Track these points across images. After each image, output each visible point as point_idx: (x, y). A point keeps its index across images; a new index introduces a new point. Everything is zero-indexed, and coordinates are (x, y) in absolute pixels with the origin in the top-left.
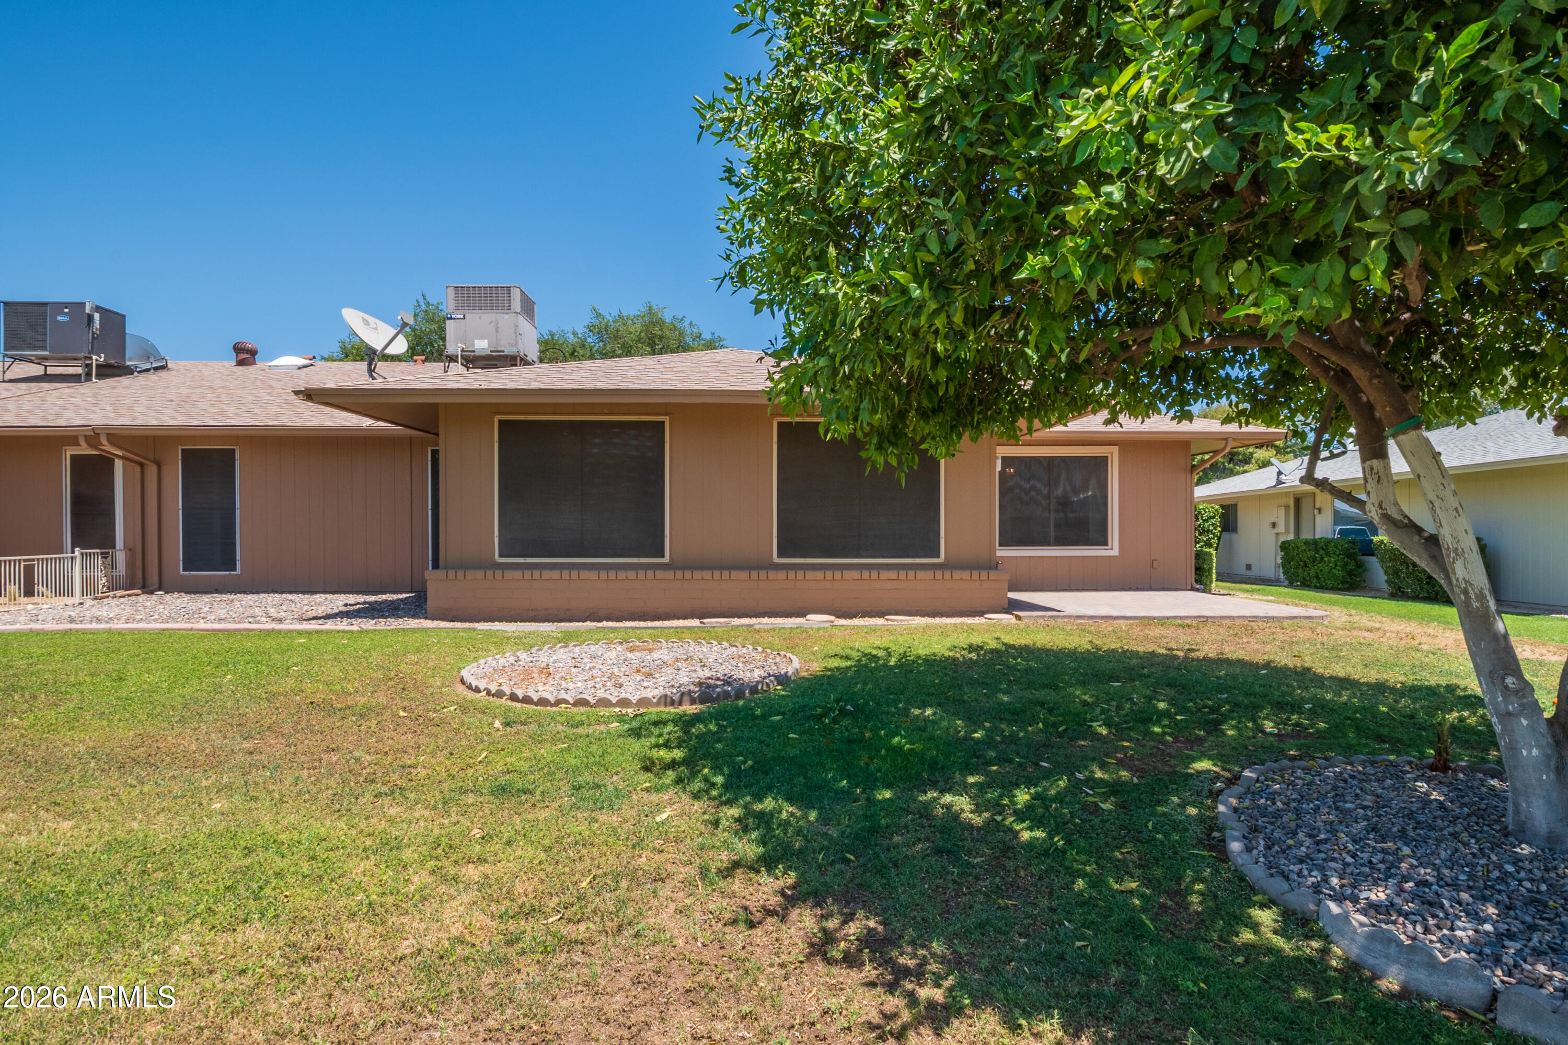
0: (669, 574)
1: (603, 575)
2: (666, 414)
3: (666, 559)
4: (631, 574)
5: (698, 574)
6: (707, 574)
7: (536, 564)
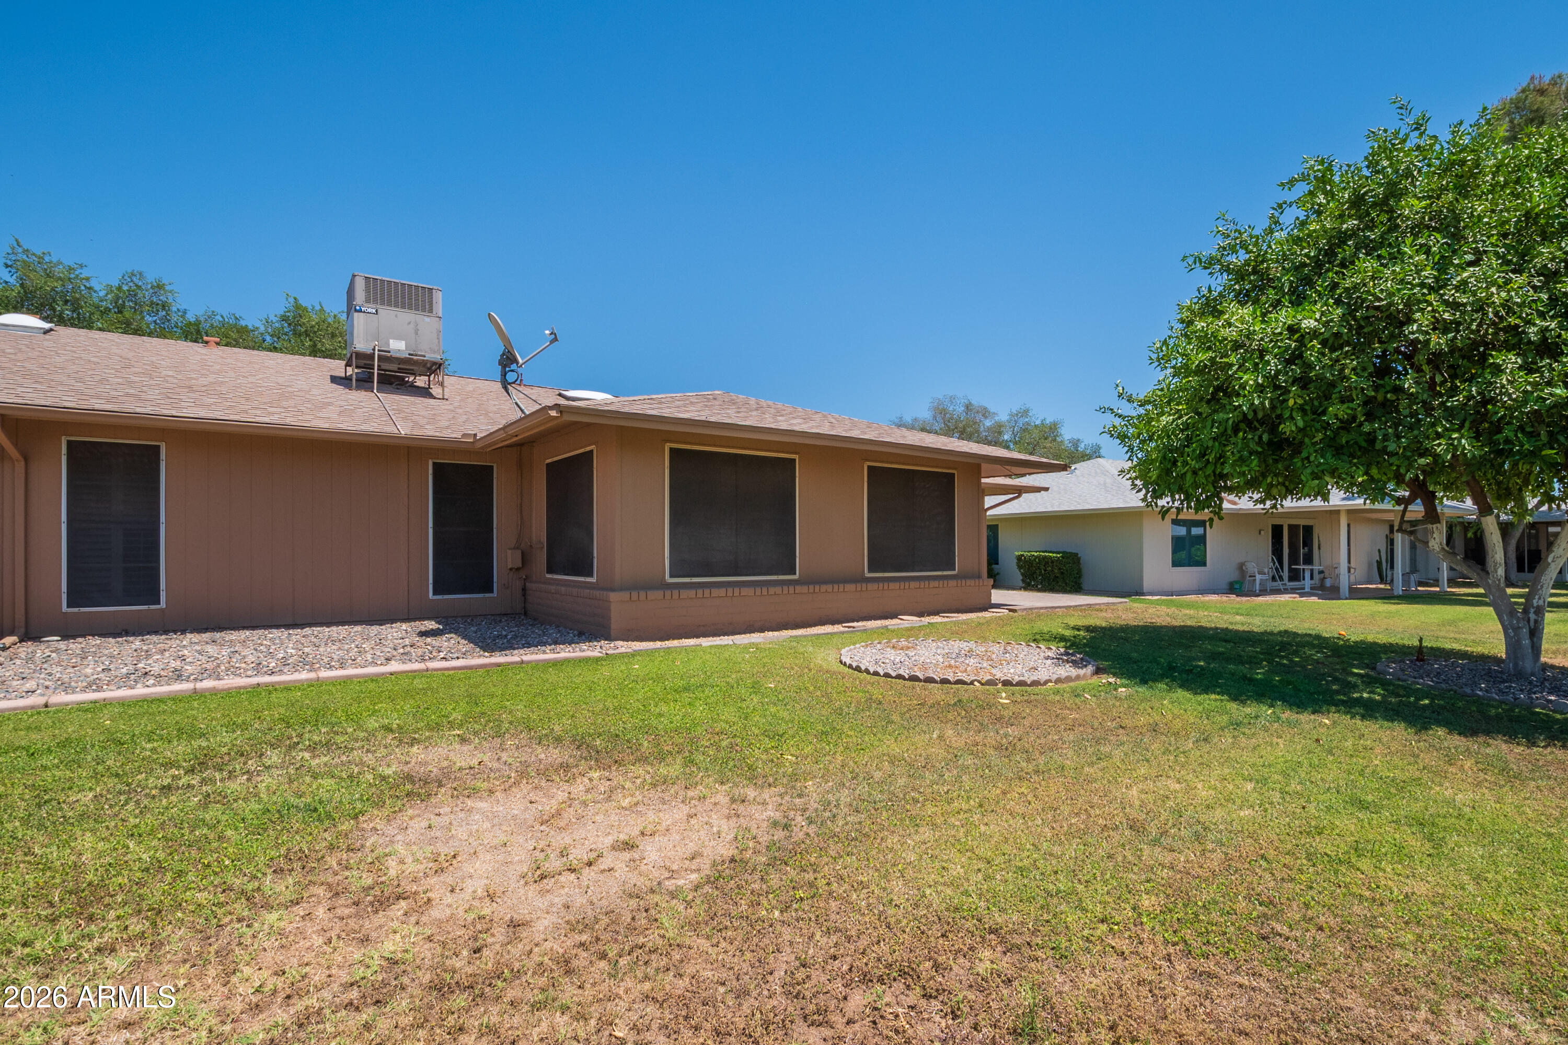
0: (804, 589)
1: (758, 591)
2: (796, 453)
3: (796, 577)
4: (778, 590)
5: (824, 588)
6: (829, 588)
7: (699, 583)
